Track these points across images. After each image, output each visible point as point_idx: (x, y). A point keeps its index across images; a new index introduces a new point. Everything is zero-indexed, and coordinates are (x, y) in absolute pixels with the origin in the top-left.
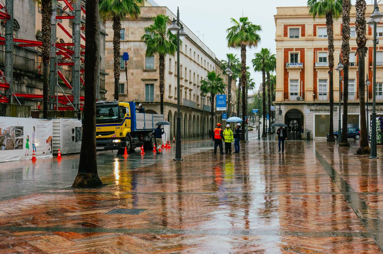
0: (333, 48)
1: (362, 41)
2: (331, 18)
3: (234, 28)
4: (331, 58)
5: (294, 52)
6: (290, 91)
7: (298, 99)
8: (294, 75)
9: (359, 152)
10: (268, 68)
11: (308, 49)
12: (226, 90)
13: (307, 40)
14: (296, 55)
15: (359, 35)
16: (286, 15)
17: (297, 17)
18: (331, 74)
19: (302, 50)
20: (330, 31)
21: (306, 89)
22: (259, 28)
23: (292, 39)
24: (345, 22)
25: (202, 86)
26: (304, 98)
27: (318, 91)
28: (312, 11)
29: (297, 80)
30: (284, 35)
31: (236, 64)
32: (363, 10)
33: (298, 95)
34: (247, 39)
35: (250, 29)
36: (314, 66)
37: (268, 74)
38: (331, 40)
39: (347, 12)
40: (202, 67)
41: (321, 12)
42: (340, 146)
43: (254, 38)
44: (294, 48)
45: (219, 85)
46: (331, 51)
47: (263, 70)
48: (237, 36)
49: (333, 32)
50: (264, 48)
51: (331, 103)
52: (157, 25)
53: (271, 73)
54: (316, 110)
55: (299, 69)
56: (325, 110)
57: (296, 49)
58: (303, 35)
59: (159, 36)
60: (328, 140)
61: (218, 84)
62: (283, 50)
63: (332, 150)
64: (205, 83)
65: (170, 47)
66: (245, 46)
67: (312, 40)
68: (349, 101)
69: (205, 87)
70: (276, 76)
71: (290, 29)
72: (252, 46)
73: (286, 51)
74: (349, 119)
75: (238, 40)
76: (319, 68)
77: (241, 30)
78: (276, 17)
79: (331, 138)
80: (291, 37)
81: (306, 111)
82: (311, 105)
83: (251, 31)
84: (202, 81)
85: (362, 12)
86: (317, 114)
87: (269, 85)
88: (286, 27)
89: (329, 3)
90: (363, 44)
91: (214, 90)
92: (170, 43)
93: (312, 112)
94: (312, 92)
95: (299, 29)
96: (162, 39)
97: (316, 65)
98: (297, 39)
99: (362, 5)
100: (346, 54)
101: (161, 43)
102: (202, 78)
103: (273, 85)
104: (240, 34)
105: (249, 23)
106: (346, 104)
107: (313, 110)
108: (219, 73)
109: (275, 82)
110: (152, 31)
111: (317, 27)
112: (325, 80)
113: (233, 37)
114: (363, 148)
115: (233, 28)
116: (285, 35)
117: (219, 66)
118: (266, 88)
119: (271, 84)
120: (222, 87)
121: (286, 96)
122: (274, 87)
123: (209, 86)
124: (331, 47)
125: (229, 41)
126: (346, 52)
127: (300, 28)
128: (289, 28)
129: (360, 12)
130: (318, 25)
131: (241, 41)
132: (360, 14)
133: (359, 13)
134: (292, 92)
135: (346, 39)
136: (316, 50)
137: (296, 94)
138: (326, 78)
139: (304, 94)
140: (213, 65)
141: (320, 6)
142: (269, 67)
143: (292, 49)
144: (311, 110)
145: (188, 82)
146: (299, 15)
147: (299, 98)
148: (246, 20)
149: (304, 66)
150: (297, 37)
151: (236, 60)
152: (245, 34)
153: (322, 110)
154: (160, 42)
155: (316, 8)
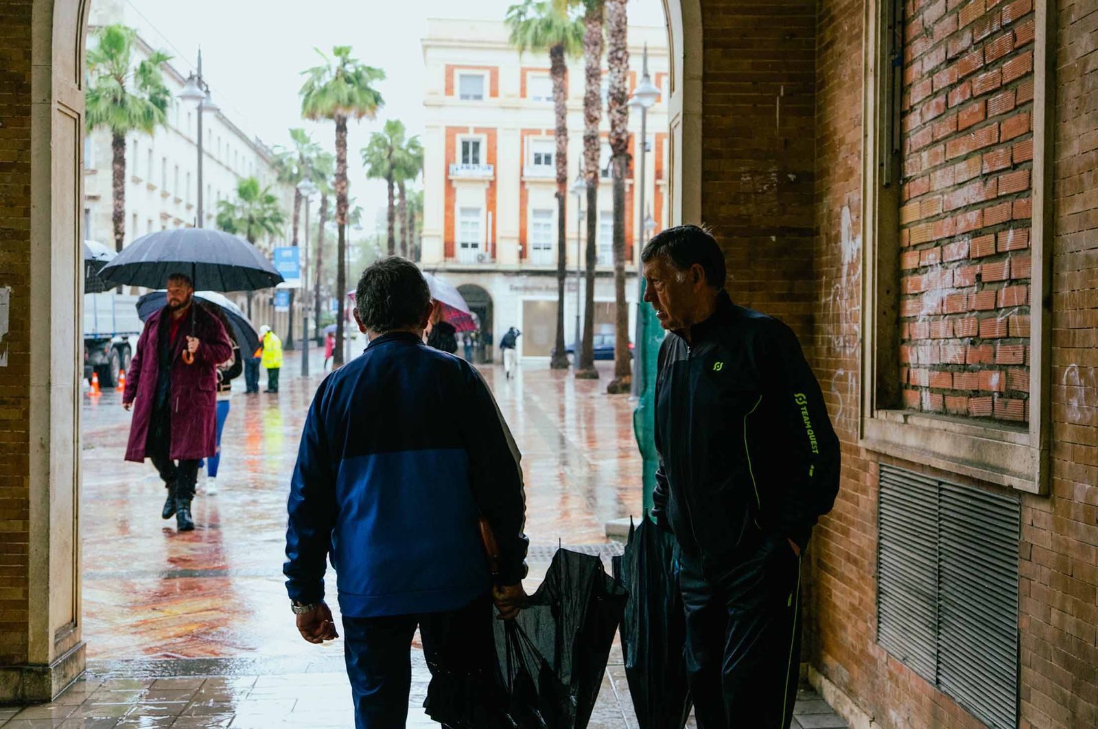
0: (565, 135)
1: (619, 140)
2: (562, 60)
3: (319, 73)
4: (562, 158)
5: (471, 136)
6: (459, 239)
7: (481, 259)
8: (470, 197)
9: (612, 390)
10: (403, 172)
11: (505, 129)
12: (287, 229)
13: (504, 108)
14: (476, 145)
15: (613, 126)
16: (450, 40)
17: (479, 45)
18: (561, 198)
19: (492, 134)
20: (561, 91)
21: (499, 234)
22: (381, 75)
23: (465, 102)
24: (590, 81)
25: (220, 216)
26: (494, 255)
27: (531, 241)
28: (515, 40)
29: (476, 211)
30: (447, 89)
31: (313, 155)
32: (622, 70)
33: (481, 249)
34: (351, 100)
35: (358, 76)
36: (522, 175)
37: (402, 188)
38: (561, 114)
39: (596, 58)
40: (220, 163)
41: (537, 44)
42: (578, 376)
43: (371, 100)
44: (471, 126)
45: (269, 214)
46: (560, 142)
47: (389, 178)
48: (324, 91)
49: (565, 94)
50: (393, 119)
51: (561, 273)
52: (107, 53)
53: (408, 184)
54: (526, 289)
55: (483, 181)
56: (547, 289)
57: (477, 130)
58: (494, 93)
59: (113, 83)
60: (552, 365)
61: (265, 210)
62: (443, 132)
63: (561, 388)
64: (231, 208)
65: (144, 113)
66: (345, 120)
67: (517, 108)
68: (598, 268)
69: (230, 220)
70: (422, 192)
71: (462, 76)
72: (364, 119)
73: (451, 132)
74: (598, 314)
75: (328, 103)
76: (532, 179)
77: (337, 78)
78: (426, 43)
79: (559, 358)
80: (464, 97)
81: (498, 289)
82: (513, 276)
83: (362, 82)
84: (220, 203)
85: (621, 75)
86: (529, 297)
87: (403, 215)
88: (450, 71)
89: (557, 23)
90: (622, 147)
91: (253, 227)
92: (143, 103)
93: (514, 293)
94: (516, 242)
95: (481, 77)
96: (120, 90)
97: (526, 173)
98: (477, 103)
99: (620, 59)
100: (593, 159)
101: (119, 102)
102: (219, 193)
103: (413, 216)
104: (334, 90)
105: (355, 60)
106: (591, 276)
107: (517, 289)
108: (267, 180)
109: (420, 208)
110: (92, 68)
111: (529, 74)
112: (548, 213)
113: (316, 95)
114: (621, 380)
115: (313, 70)
116: (449, 90)
117: (267, 161)
118: (397, 226)
119: (408, 212)
120: (277, 219)
121: (449, 251)
122: (417, 220)
123: (239, 215)
124: (562, 131)
125: (305, 103)
126: (593, 154)
127: (487, 75)
128: (457, 73)
129: (616, 74)
130: (531, 69)
131: (336, 107)
132: (618, 80)
133: (615, 77)
134: (465, 241)
135: (591, 122)
136: (526, 132)
137: (475, 246)
138: (550, 208)
139: (494, 245)
140: (251, 156)
141: (536, 28)
142: (405, 169)
143: (465, 130)
144: (513, 288)
145: (183, 205)
146: (484, 42)
147: (483, 257)
148: (347, 53)
149: (495, 174)
150: (479, 97)
151: (314, 145)
152: (346, 89)
153: (540, 289)
154: (115, 100)
155: (525, 33)
